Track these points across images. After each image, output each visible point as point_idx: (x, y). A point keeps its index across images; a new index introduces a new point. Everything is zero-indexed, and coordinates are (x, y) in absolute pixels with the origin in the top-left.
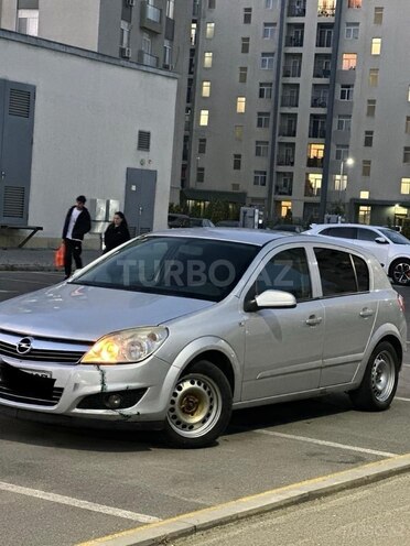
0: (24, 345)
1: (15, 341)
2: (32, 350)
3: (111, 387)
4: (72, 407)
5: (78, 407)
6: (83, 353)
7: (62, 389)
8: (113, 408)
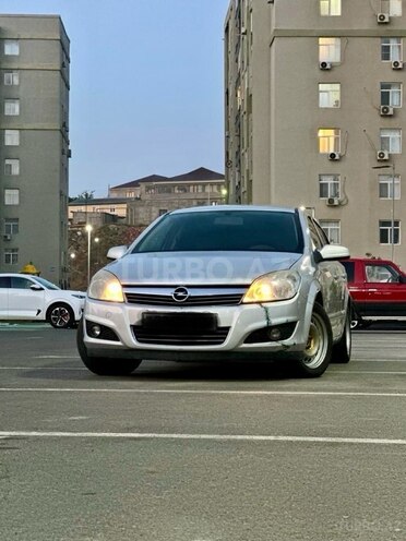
0: (180, 294)
1: (169, 293)
2: (190, 297)
3: (275, 321)
4: (240, 343)
5: (245, 342)
6: (242, 295)
7: (228, 329)
8: (276, 340)
